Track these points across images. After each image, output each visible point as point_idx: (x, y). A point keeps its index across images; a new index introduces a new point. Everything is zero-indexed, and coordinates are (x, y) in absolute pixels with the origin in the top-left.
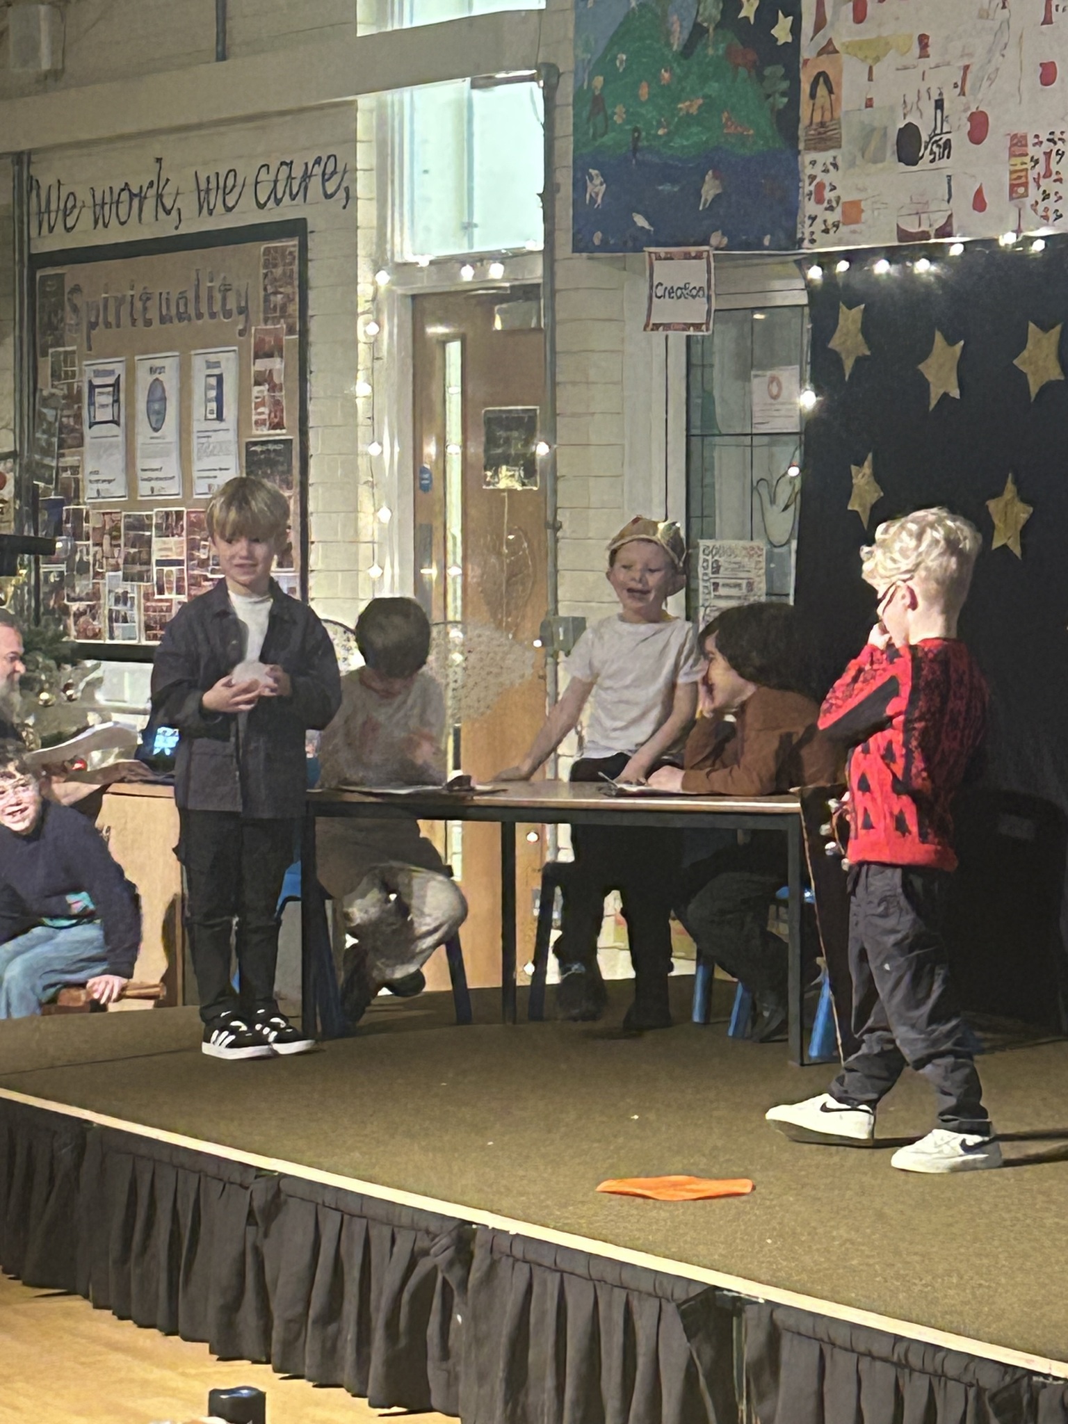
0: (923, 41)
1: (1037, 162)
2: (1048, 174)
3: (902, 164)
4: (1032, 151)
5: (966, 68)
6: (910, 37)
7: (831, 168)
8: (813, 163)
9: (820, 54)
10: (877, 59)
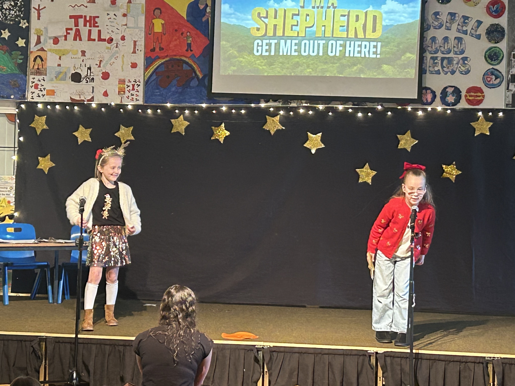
0: (83, 53)
1: (129, 86)
2: (133, 89)
3: (73, 82)
4: (126, 83)
5: (101, 61)
6: (77, 51)
7: (41, 80)
8: (34, 78)
9: (37, 51)
10: (64, 54)
